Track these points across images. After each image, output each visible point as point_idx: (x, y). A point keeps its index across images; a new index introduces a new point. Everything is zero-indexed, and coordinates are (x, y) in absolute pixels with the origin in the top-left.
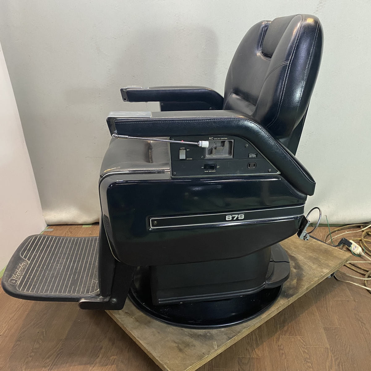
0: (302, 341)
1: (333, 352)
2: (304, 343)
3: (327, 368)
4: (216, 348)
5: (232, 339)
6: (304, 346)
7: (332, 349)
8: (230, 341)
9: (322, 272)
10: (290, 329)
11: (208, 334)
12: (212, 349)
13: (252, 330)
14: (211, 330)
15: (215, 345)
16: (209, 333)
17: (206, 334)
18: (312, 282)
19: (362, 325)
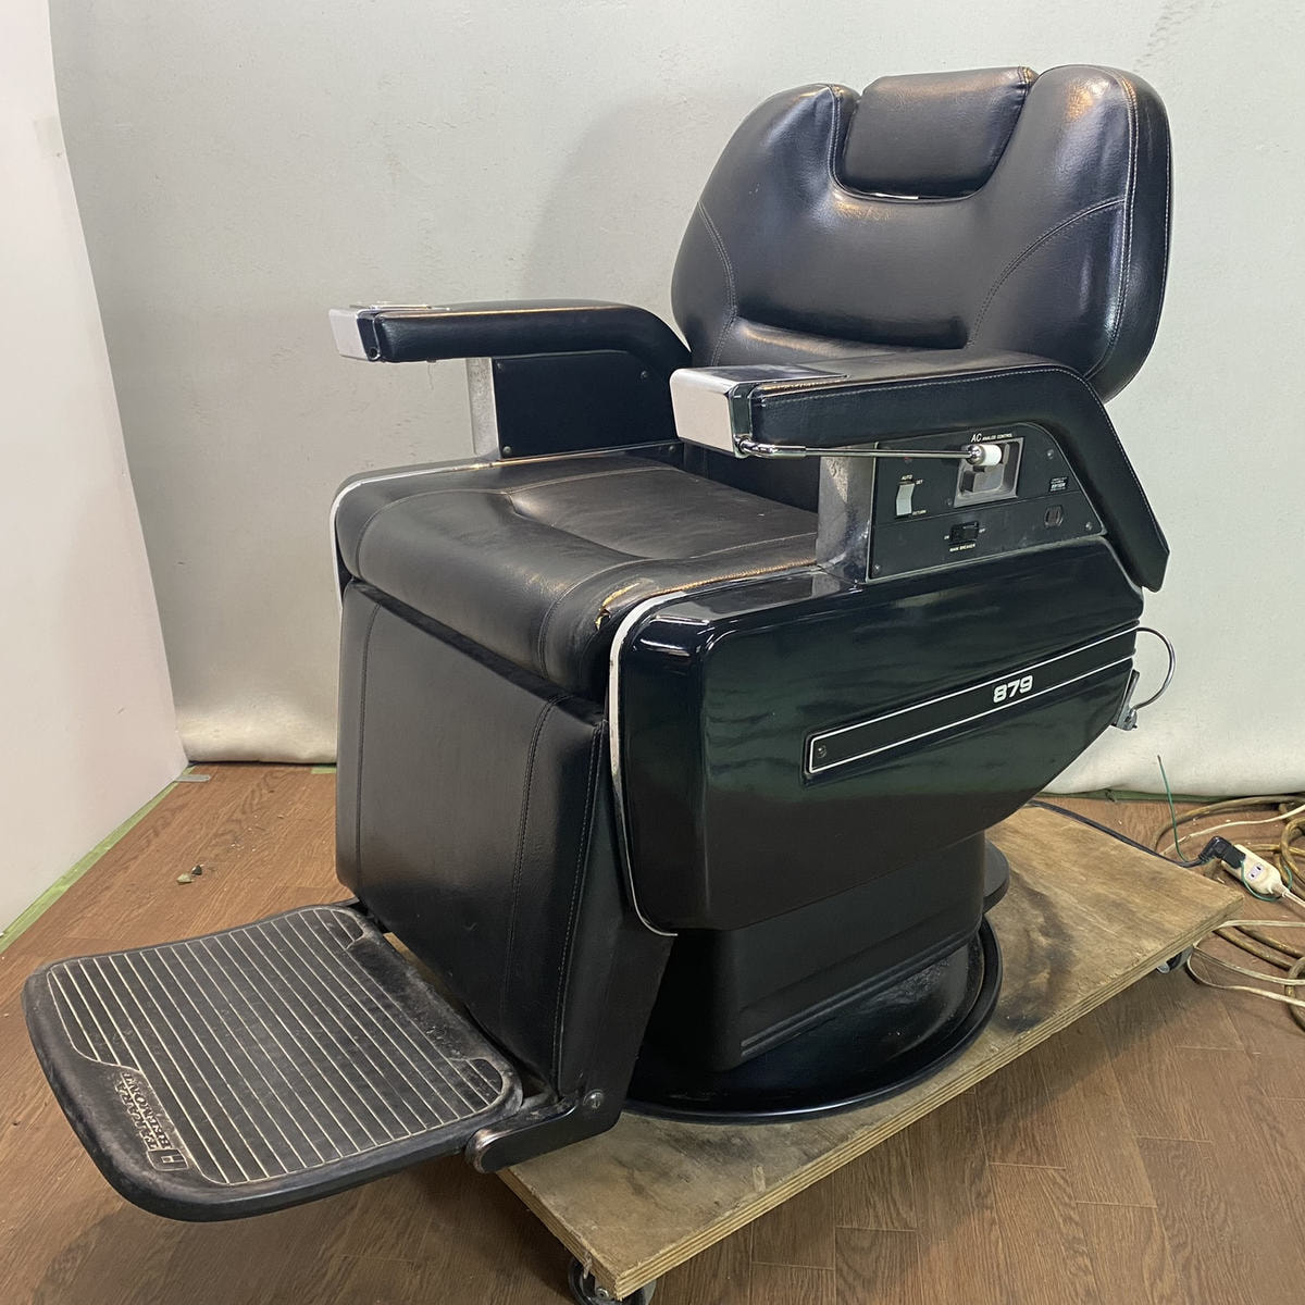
0: (1059, 1180)
1: (1169, 1222)
2: (1069, 1190)
3: (1146, 1276)
4: (762, 1186)
5: (819, 1160)
6: (1067, 1200)
7: (1164, 1212)
8: (810, 1165)
9: (1140, 949)
10: (1020, 1139)
11: (737, 1141)
12: (746, 1190)
13: (888, 1133)
14: (747, 1128)
15: (759, 1178)
16: (741, 1139)
17: (729, 1139)
18: (1104, 980)
19: (1271, 1135)
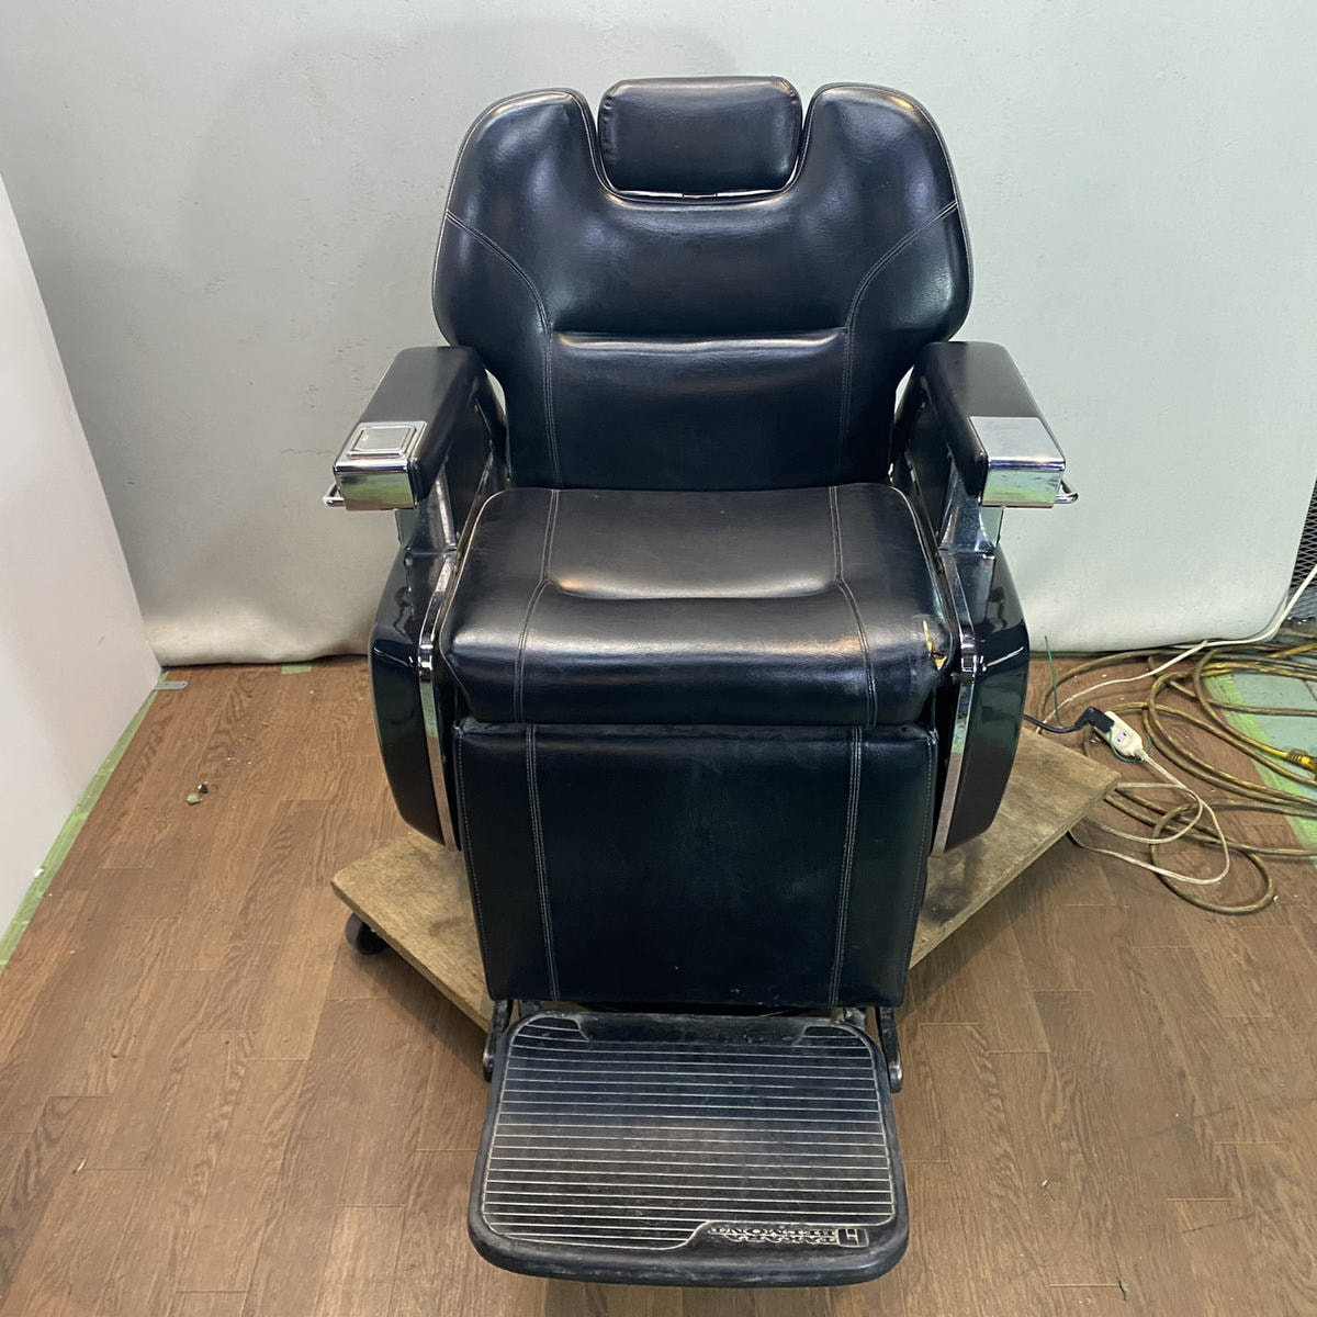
0: (977, 1036)
1: (1059, 1064)
2: (984, 1042)
3: (1043, 1110)
6: (982, 1051)
7: (1055, 1054)
9: (1036, 834)
10: (943, 1001)
18: (1008, 867)
19: (1137, 981)
